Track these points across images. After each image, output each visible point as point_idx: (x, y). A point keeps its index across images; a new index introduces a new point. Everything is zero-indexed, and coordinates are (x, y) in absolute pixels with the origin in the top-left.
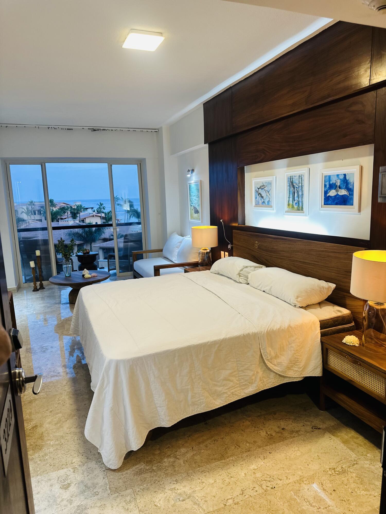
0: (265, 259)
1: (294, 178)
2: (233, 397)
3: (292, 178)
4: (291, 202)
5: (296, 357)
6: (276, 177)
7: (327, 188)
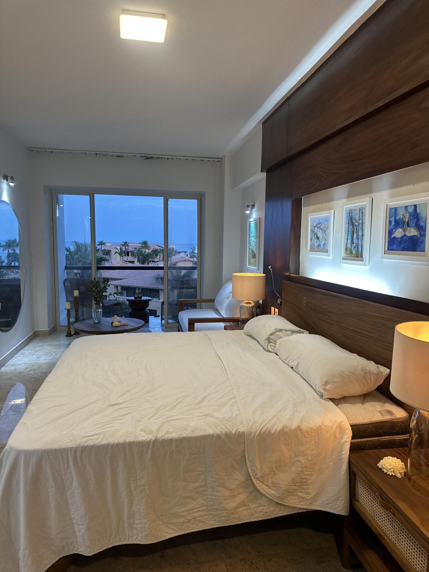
1: (354, 212)
3: (352, 213)
4: (349, 246)
5: (304, 477)
6: (334, 212)
7: (392, 226)
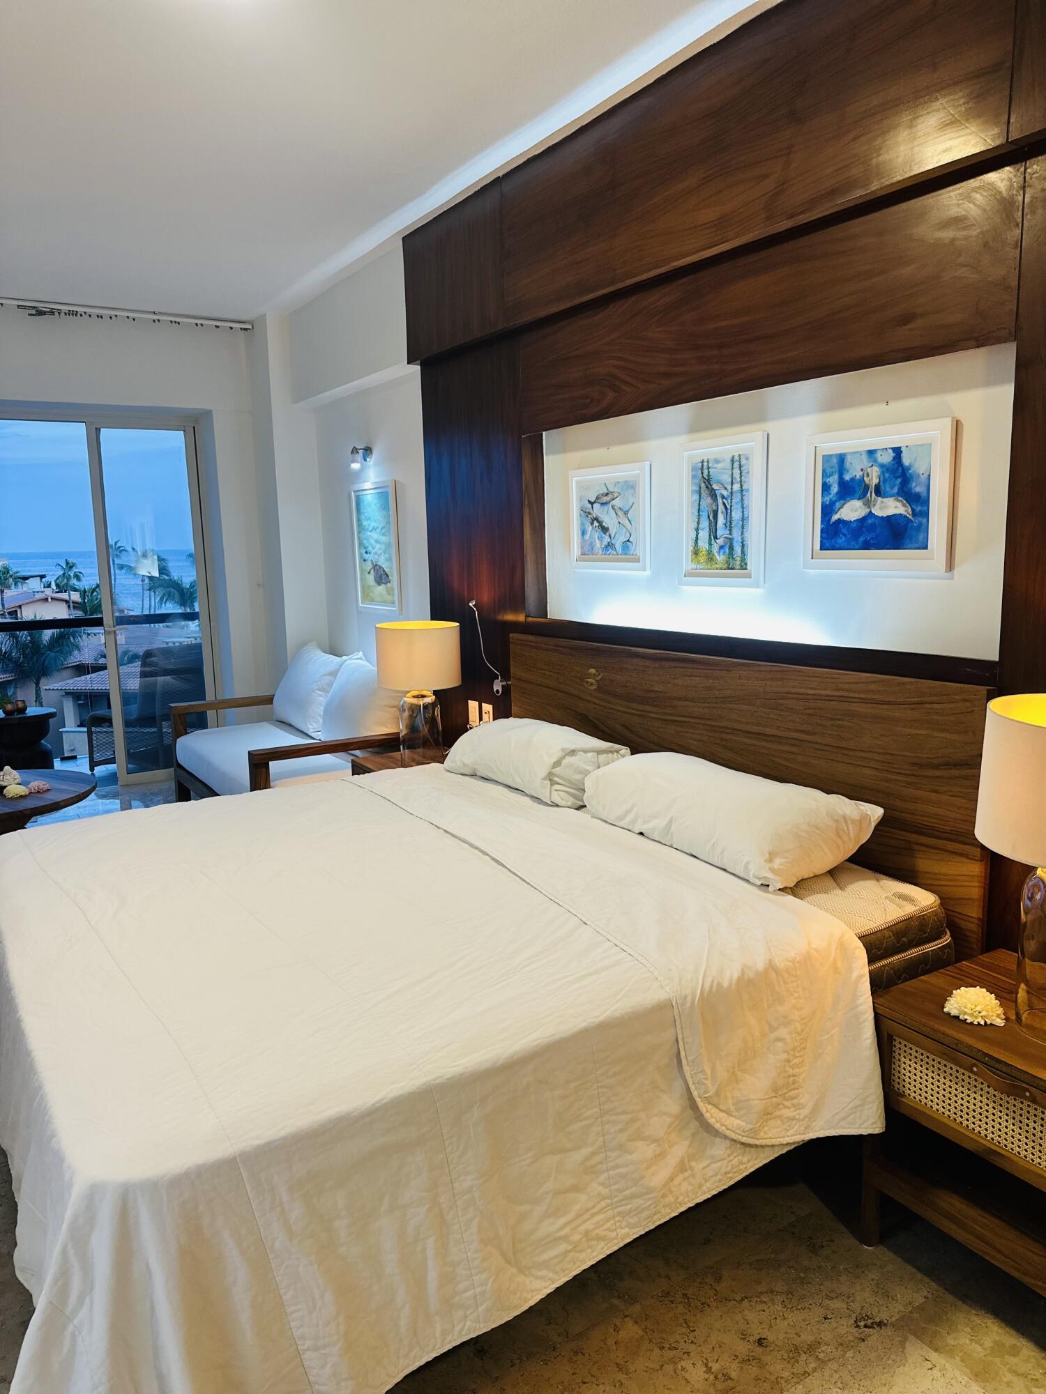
0: (623, 725)
1: (716, 466)
2: (590, 1247)
3: (708, 468)
4: (703, 544)
5: (791, 1071)
6: (651, 465)
7: (831, 496)
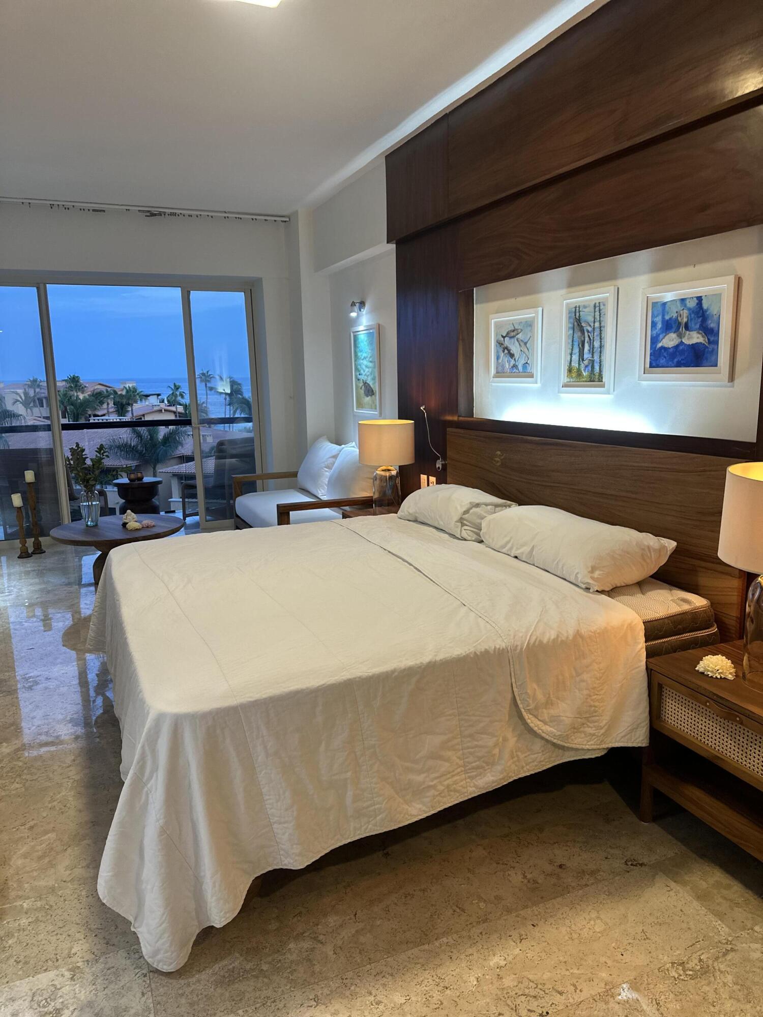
0: (517, 490)
1: (584, 310)
2: (449, 795)
3: (579, 312)
4: (575, 364)
5: (592, 703)
6: (543, 310)
7: (657, 330)
